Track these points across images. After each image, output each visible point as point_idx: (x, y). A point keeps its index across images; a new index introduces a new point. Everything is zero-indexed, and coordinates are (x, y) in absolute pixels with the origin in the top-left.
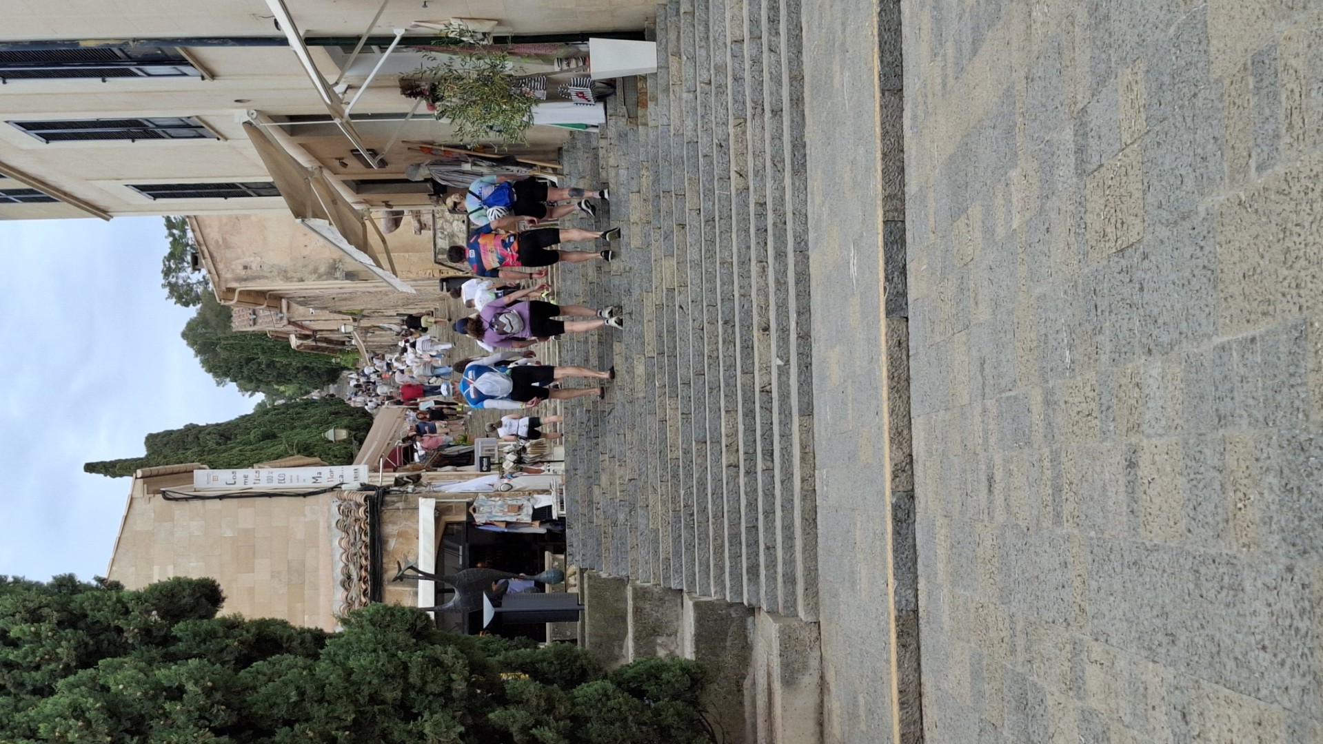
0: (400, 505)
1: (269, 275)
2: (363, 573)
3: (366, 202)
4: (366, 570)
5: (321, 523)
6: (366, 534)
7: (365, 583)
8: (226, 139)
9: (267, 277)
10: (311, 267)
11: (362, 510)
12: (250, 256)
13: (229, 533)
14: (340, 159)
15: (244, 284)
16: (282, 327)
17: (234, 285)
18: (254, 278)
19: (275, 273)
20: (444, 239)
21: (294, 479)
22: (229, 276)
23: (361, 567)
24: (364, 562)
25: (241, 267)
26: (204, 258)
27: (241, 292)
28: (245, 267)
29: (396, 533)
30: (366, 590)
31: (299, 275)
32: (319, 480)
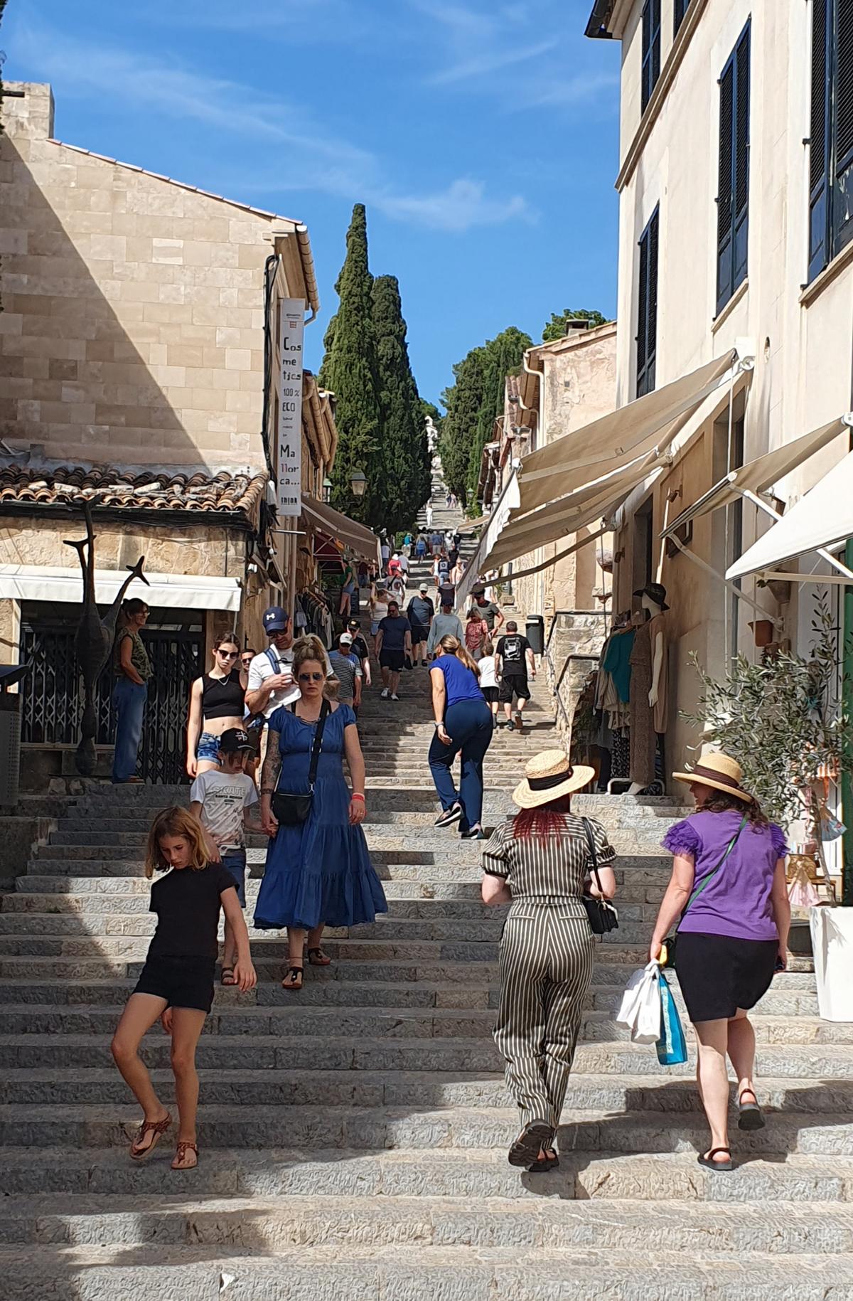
0: (231, 553)
1: (557, 412)
2: (142, 501)
3: (625, 526)
4: (146, 504)
5: (225, 453)
6: (194, 506)
7: (130, 502)
8: (714, 331)
9: (554, 410)
11: (229, 503)
12: (581, 391)
13: (220, 337)
14: (681, 491)
15: (548, 381)
16: (508, 431)
17: (547, 370)
18: (554, 395)
19: (559, 419)
20: (585, 625)
21: (289, 423)
22: (558, 364)
23: (152, 498)
24: (157, 502)
25: (567, 379)
26: (581, 336)
27: (538, 377)
28: (567, 384)
29: (195, 545)
30: (120, 503)
32: (285, 454)
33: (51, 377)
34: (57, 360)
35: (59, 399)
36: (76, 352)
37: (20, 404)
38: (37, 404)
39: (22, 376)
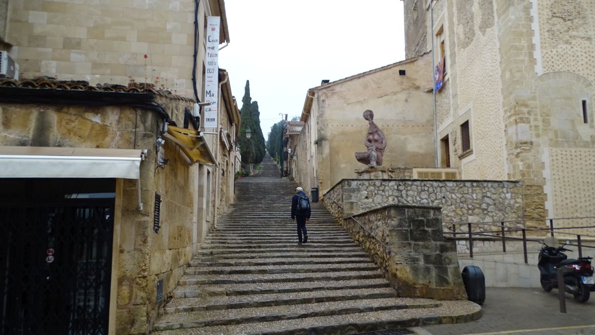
0: (141, 129)
9: (319, 109)
10: (323, 127)
12: (328, 103)
15: (316, 100)
17: (316, 96)
18: (319, 104)
21: (211, 79)
22: (320, 94)
25: (323, 99)
27: (313, 98)
28: (323, 101)
29: (107, 123)
31: (320, 122)
32: (208, 95)
33: (64, 47)
34: (68, 38)
35: (68, 60)
36: (81, 33)
37: (43, 63)
38: (54, 63)
39: (45, 47)
